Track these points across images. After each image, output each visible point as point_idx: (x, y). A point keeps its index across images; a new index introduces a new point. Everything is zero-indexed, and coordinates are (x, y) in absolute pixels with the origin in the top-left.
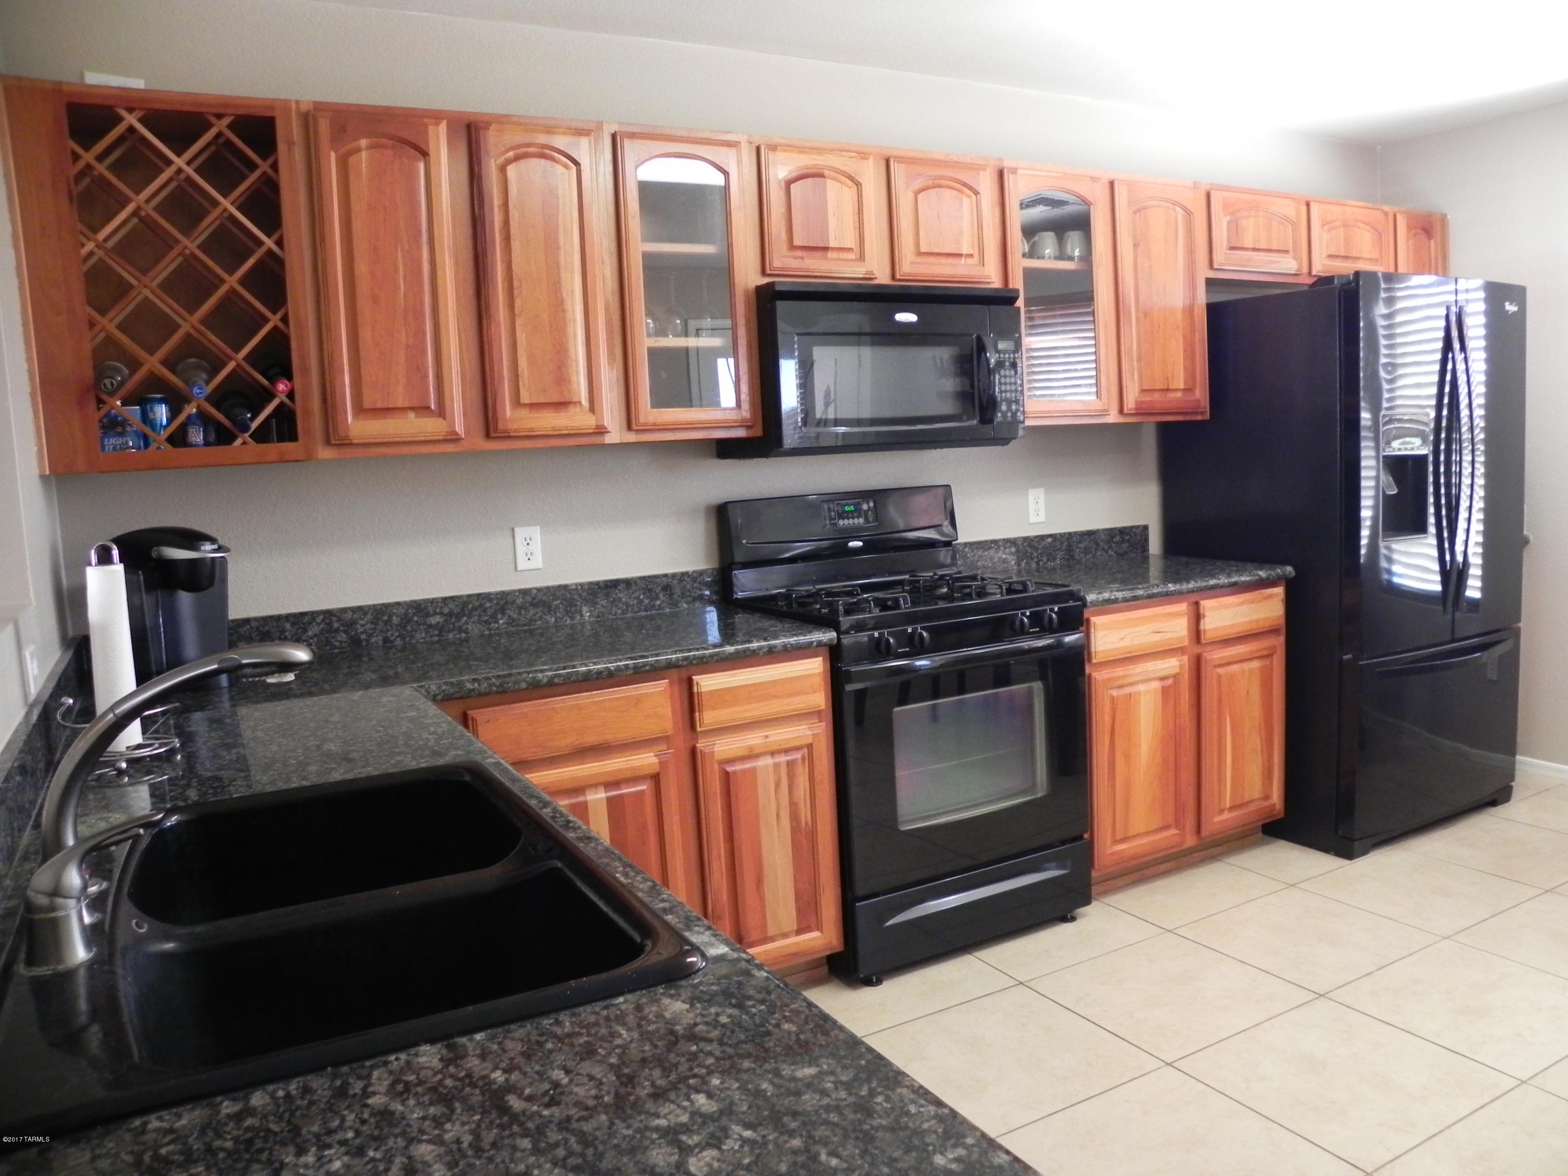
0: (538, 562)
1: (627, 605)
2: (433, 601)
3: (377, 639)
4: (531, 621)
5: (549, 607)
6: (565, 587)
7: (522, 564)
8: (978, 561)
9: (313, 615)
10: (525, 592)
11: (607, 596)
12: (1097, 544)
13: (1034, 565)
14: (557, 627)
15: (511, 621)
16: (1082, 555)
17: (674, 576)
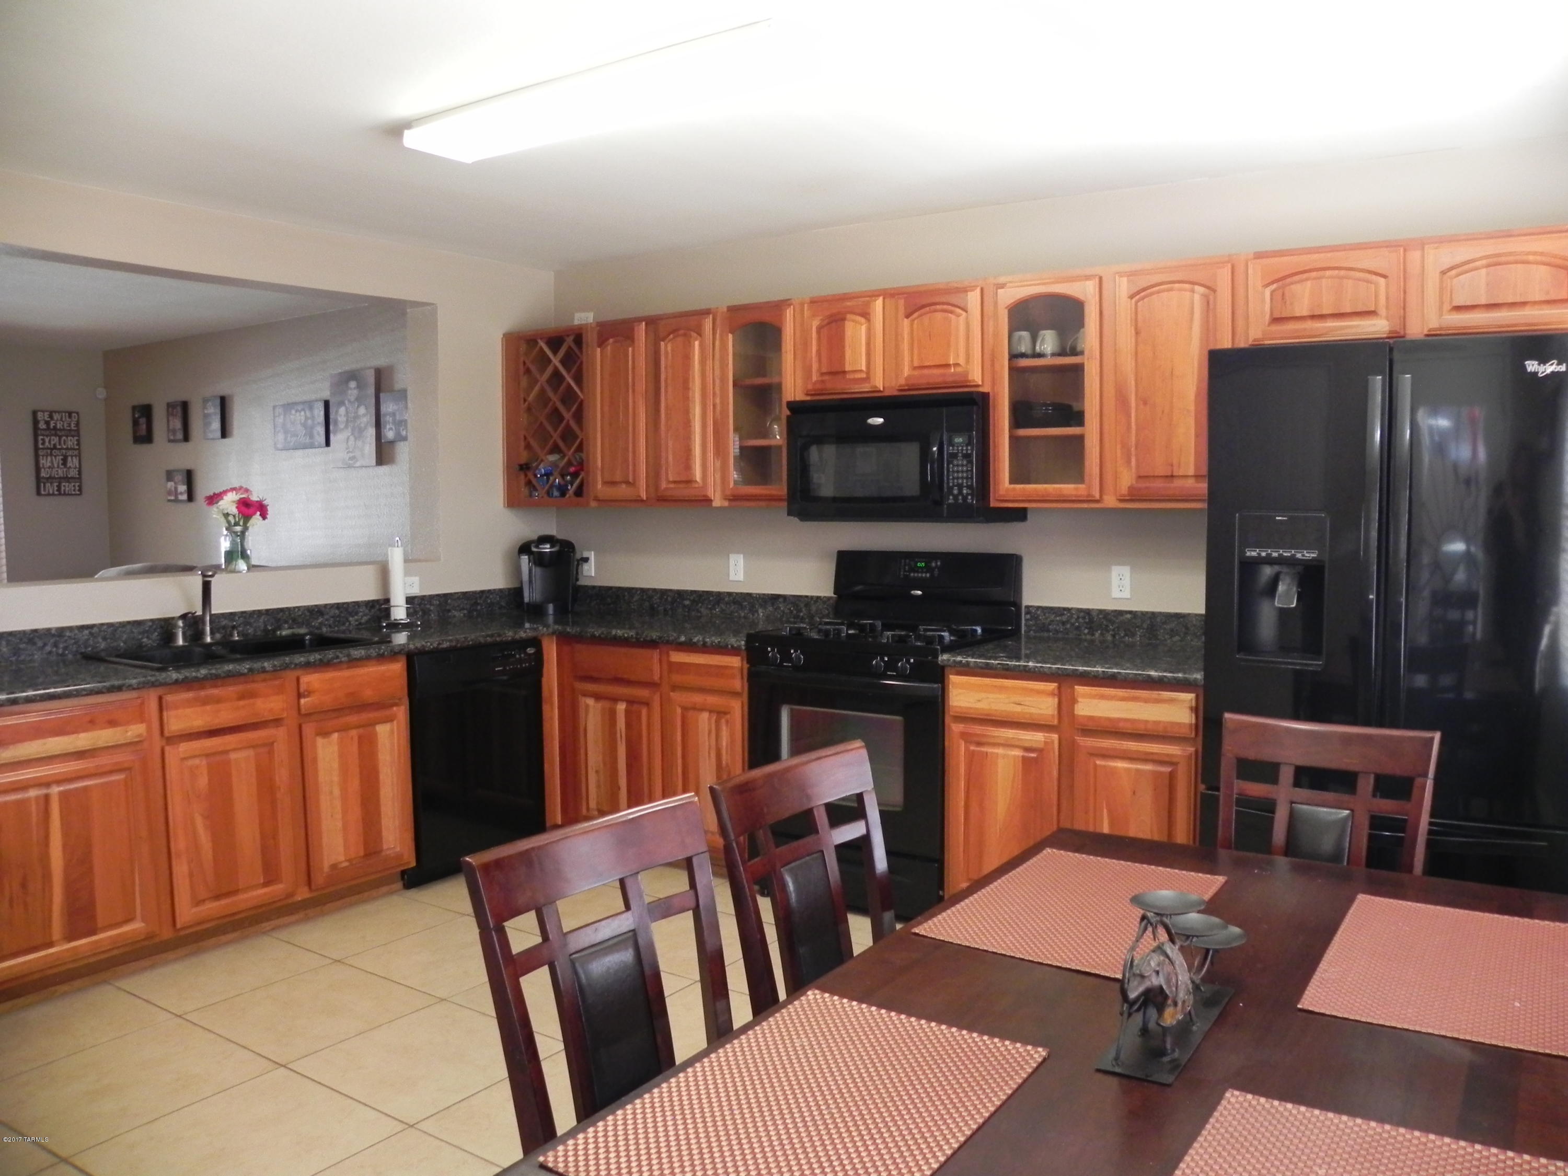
0: (740, 577)
1: (783, 612)
2: (686, 591)
3: (661, 608)
4: (732, 612)
5: (741, 605)
6: (750, 595)
7: (732, 577)
8: (1050, 624)
9: (637, 589)
10: (730, 594)
11: (773, 605)
12: (1187, 628)
13: (1109, 638)
14: (745, 617)
15: (722, 611)
16: (1167, 636)
17: (812, 597)
